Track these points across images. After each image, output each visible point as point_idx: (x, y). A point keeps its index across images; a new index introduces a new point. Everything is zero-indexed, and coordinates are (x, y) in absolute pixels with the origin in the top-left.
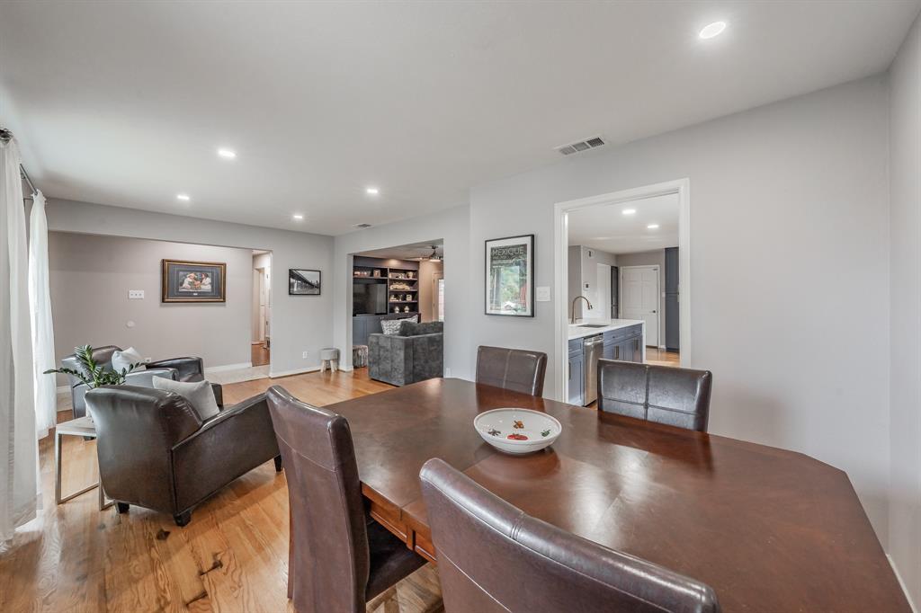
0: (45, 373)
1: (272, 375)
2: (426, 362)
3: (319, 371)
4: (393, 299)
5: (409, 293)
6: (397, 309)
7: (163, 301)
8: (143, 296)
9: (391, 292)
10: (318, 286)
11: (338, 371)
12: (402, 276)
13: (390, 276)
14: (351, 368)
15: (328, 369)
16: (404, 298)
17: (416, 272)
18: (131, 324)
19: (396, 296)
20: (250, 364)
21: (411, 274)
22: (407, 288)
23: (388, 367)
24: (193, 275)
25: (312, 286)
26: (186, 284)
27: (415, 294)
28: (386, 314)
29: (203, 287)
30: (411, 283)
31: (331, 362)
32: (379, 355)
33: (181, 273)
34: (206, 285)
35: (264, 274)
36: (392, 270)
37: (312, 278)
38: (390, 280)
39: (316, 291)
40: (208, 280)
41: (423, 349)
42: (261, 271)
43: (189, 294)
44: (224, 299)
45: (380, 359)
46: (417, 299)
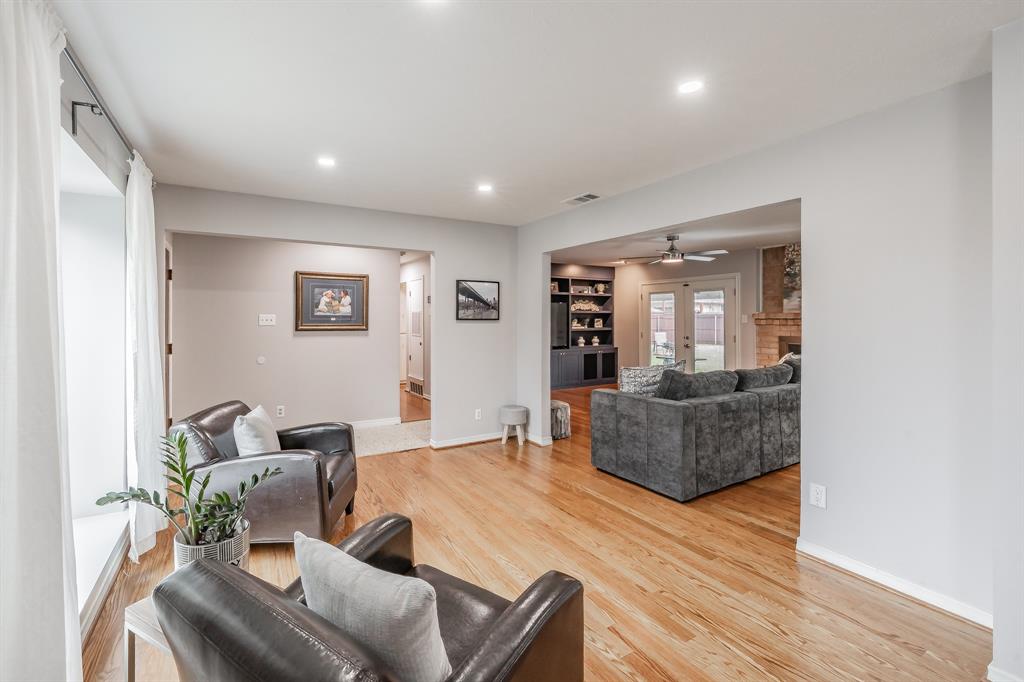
0: (99, 502)
1: (435, 444)
2: (717, 451)
3: (501, 439)
4: (575, 326)
5: (598, 315)
6: (582, 340)
7: (297, 329)
8: (274, 323)
9: (573, 314)
10: (496, 307)
11: (526, 442)
12: (588, 291)
13: (573, 290)
14: (549, 441)
15: (512, 439)
16: (591, 324)
17: (609, 283)
18: (261, 360)
19: (581, 321)
20: (398, 420)
21: (601, 287)
22: (595, 308)
23: (640, 456)
24: (330, 292)
25: (487, 305)
26: (322, 306)
27: (607, 318)
28: (567, 347)
29: (341, 308)
30: (601, 301)
31: (518, 428)
32: (618, 431)
33: (317, 290)
34: (345, 308)
35: (405, 292)
36: (577, 282)
37: (487, 292)
38: (572, 296)
39: (494, 315)
40: (347, 300)
41: (711, 427)
42: (403, 286)
43: (325, 319)
44: (367, 325)
45: (619, 436)
46: (611, 325)
